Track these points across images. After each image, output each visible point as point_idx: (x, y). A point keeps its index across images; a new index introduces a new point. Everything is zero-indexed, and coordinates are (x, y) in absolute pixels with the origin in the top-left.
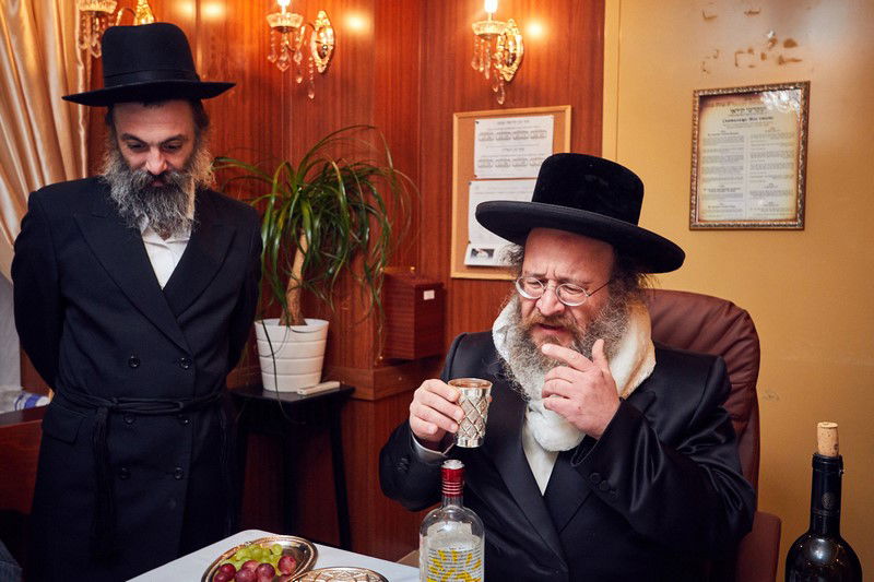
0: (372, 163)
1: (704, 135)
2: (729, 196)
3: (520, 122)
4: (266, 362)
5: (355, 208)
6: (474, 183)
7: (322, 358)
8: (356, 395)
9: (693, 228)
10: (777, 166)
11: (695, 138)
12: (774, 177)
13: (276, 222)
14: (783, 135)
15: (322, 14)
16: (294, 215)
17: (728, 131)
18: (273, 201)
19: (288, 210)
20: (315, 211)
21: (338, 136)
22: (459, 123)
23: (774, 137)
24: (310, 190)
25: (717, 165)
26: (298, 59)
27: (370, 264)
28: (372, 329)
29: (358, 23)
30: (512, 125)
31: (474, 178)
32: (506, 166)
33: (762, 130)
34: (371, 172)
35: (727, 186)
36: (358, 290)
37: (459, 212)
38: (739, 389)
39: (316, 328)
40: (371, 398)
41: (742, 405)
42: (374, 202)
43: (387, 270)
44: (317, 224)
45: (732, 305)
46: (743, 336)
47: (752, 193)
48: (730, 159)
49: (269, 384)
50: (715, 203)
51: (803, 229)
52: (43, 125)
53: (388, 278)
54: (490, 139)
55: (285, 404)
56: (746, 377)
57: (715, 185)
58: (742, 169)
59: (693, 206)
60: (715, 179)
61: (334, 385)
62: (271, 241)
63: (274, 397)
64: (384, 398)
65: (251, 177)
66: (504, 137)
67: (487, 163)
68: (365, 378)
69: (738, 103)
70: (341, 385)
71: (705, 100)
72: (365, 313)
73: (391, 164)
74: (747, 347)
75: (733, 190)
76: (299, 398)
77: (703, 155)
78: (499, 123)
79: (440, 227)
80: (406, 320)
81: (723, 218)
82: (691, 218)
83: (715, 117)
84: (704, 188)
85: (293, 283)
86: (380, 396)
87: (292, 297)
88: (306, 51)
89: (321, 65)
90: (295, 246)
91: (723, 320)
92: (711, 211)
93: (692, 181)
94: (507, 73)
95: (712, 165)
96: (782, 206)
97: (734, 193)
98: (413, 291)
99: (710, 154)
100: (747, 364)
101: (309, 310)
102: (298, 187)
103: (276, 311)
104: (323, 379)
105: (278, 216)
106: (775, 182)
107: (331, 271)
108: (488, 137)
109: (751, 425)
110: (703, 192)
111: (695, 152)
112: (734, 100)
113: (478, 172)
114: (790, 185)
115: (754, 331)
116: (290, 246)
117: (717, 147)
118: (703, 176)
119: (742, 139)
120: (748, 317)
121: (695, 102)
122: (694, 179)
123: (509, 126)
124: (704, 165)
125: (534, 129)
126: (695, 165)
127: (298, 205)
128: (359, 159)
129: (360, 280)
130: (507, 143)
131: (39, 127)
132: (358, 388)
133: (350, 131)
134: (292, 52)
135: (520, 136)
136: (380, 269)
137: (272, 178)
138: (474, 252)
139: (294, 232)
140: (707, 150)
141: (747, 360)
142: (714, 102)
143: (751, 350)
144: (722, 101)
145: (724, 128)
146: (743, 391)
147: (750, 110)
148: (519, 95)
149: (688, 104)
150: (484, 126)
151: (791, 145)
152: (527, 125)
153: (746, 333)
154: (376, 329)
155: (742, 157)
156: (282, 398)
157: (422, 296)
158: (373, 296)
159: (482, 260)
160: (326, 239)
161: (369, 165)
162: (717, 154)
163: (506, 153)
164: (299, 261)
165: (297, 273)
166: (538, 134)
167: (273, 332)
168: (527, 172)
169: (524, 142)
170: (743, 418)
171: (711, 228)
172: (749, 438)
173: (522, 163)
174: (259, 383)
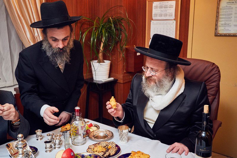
0: (122, 17)
1: (221, 7)
2: (227, 26)
3: (166, 3)
4: (94, 73)
5: (117, 30)
6: (152, 21)
7: (109, 71)
8: (118, 82)
9: (216, 35)
11: (218, 8)
13: (95, 34)
16: (101, 32)
17: (228, 6)
18: (94, 29)
19: (99, 31)
20: (106, 31)
21: (113, 9)
22: (148, 3)
24: (105, 25)
25: (224, 16)
27: (122, 45)
28: (122, 64)
30: (163, 4)
31: (152, 20)
32: (161, 16)
34: (122, 19)
35: (227, 23)
36: (118, 53)
37: (148, 29)
38: (214, 87)
39: (107, 63)
40: (122, 83)
41: (214, 92)
42: (123, 28)
43: (127, 47)
44: (107, 35)
45: (214, 64)
46: (215, 73)
47: (234, 25)
48: (228, 15)
49: (94, 79)
50: (223, 28)
52: (34, 9)
53: (127, 49)
54: (157, 8)
55: (98, 84)
56: (216, 84)
57: (223, 23)
58: (231, 17)
59: (216, 29)
60: (224, 21)
61: (112, 79)
62: (94, 40)
63: (95, 82)
64: (126, 83)
65: (89, 21)
66: (161, 7)
67: (156, 15)
68: (120, 77)
70: (114, 79)
72: (121, 59)
73: (127, 17)
74: (217, 76)
75: (229, 24)
76: (102, 83)
77: (220, 13)
78: (160, 3)
79: (142, 34)
80: (132, 61)
81: (225, 33)
82: (215, 32)
83: (225, 2)
84: (220, 23)
85: (100, 51)
86: (124, 82)
87: (101, 55)
90: (101, 41)
91: (211, 68)
92: (222, 30)
93: (216, 21)
95: (223, 16)
97: (229, 25)
98: (134, 53)
100: (216, 80)
101: (105, 58)
102: (102, 24)
103: (96, 58)
104: (109, 77)
105: (96, 32)
107: (110, 48)
108: (156, 7)
109: (217, 97)
110: (220, 25)
111: (218, 12)
113: (153, 18)
115: (219, 71)
116: (99, 42)
117: (225, 11)
118: (220, 20)
119: (232, 8)
120: (218, 67)
122: (217, 21)
123: (162, 4)
124: (220, 16)
125: (170, 5)
126: (217, 17)
127: (101, 29)
128: (119, 15)
129: (119, 50)
130: (162, 9)
131: (33, 9)
132: (119, 80)
133: (116, 7)
135: (166, 7)
136: (124, 47)
137: (94, 22)
139: (100, 37)
140: (221, 12)
141: (217, 79)
143: (218, 77)
145: (227, 5)
146: (215, 88)
150: (155, 4)
152: (168, 3)
153: (217, 72)
154: (123, 64)
155: (232, 14)
156: (97, 82)
157: (137, 54)
158: (122, 55)
160: (109, 39)
161: (121, 17)
162: (225, 13)
163: (162, 12)
164: (102, 45)
165: (101, 48)
166: (171, 7)
167: (95, 64)
168: (167, 18)
169: (167, 9)
170: (215, 95)
171: (221, 35)
172: (216, 100)
173: (166, 15)
174: (92, 78)
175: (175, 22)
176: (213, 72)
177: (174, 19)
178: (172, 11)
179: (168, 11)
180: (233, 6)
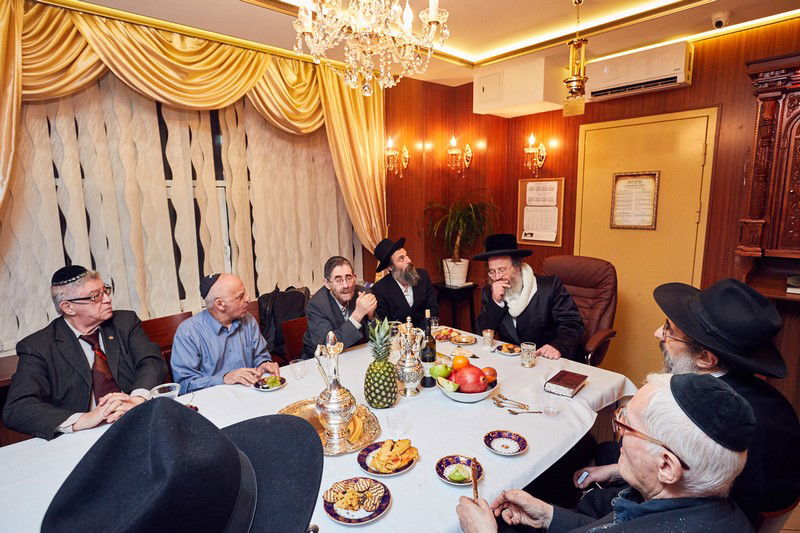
1: (617, 191)
2: (626, 216)
3: (545, 184)
4: (447, 275)
5: (478, 217)
6: (526, 207)
7: (467, 273)
10: (646, 204)
11: (614, 192)
12: (645, 209)
13: (451, 225)
14: (649, 192)
15: (467, 146)
16: (457, 223)
17: (627, 190)
20: (464, 220)
22: (521, 184)
23: (645, 193)
24: (462, 213)
25: (622, 203)
26: (459, 165)
29: (482, 145)
31: (526, 205)
32: (539, 201)
33: (641, 190)
34: (485, 205)
35: (625, 212)
37: (520, 218)
39: (464, 263)
42: (486, 217)
44: (465, 225)
45: (608, 263)
46: (610, 274)
47: (635, 215)
49: (448, 283)
51: (655, 229)
55: (453, 290)
57: (621, 211)
59: (612, 220)
60: (621, 209)
61: (471, 283)
62: (449, 232)
63: (449, 287)
66: (538, 189)
67: (531, 200)
69: (631, 179)
70: (473, 283)
71: (618, 177)
73: (493, 203)
75: (628, 213)
76: (458, 288)
77: (617, 199)
78: (536, 184)
81: (623, 224)
83: (622, 184)
84: (616, 212)
85: (456, 246)
87: (456, 251)
88: (462, 160)
89: (467, 164)
90: (457, 234)
91: (605, 268)
92: (619, 221)
94: (540, 164)
95: (620, 203)
96: (648, 221)
97: (628, 215)
99: (620, 199)
101: (462, 256)
102: (458, 212)
103: (450, 256)
104: (467, 281)
105: (451, 223)
106: (645, 211)
107: (470, 243)
108: (532, 189)
109: (613, 303)
110: (616, 214)
111: (613, 198)
112: (629, 178)
113: (528, 203)
114: (651, 212)
115: (615, 272)
116: (455, 234)
117: (622, 196)
118: (616, 207)
119: (632, 193)
120: (613, 268)
121: (614, 178)
122: (612, 209)
123: (540, 185)
124: (617, 203)
125: (550, 187)
126: (613, 203)
127: (458, 219)
130: (539, 192)
134: (456, 162)
135: (544, 189)
138: (526, 234)
139: (457, 229)
140: (618, 197)
142: (621, 178)
143: (613, 279)
144: (625, 178)
145: (625, 189)
147: (636, 181)
148: (544, 173)
149: (610, 180)
150: (530, 185)
151: (652, 196)
152: (547, 184)
153: (612, 273)
156: (452, 288)
159: (528, 238)
160: (468, 231)
161: (484, 203)
162: (623, 199)
163: (539, 195)
164: (458, 239)
165: (458, 243)
166: (551, 189)
167: (449, 264)
168: (547, 203)
169: (546, 192)
170: (610, 299)
171: (619, 228)
172: (611, 309)
173: (545, 200)
174: (444, 282)
175: (557, 209)
176: (608, 273)
177: (556, 206)
178: (553, 194)
179: (547, 195)
180: (634, 190)
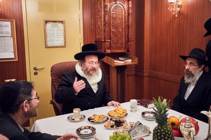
1: (47, 29)
3: (1, 23)
9: (46, 48)
11: (45, 30)
12: (60, 38)
14: (61, 30)
17: (52, 28)
23: (60, 30)
47: (56, 41)
48: (52, 34)
50: (50, 42)
51: (65, 47)
57: (50, 39)
58: (54, 36)
75: (53, 40)
82: (45, 45)
95: (49, 35)
96: (62, 43)
99: (48, 33)
106: (61, 38)
110: (47, 40)
112: (52, 23)
117: (50, 31)
118: (47, 37)
119: (54, 30)
121: (44, 22)
122: (45, 38)
124: (47, 35)
135: (1, 26)
140: (48, 32)
142: (48, 22)
144: (50, 22)
147: (55, 25)
155: (54, 34)
162: (50, 33)
166: (6, 26)
168: (4, 35)
169: (2, 28)
171: (50, 47)
175: (12, 39)
177: (11, 36)
179: (3, 30)
180: (55, 29)
